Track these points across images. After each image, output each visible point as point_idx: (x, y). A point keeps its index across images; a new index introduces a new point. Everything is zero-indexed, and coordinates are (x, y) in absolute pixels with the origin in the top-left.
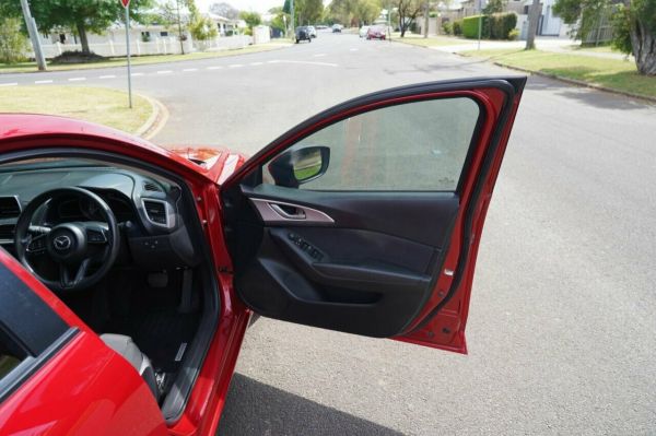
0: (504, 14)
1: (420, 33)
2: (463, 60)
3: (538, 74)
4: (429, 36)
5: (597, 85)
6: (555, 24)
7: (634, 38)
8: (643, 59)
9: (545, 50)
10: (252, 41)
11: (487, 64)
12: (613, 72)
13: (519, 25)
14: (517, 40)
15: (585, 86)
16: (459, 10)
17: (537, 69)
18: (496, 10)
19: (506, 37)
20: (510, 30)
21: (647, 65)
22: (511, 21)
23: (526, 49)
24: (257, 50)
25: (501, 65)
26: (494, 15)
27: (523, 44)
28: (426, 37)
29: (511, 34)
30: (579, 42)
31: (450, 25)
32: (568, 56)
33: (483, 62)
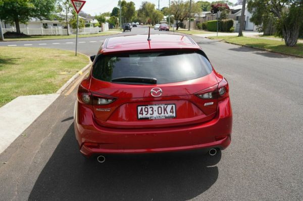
0: (227, 20)
1: (185, 28)
2: (210, 40)
3: (245, 46)
4: (191, 29)
5: (269, 50)
6: (251, 25)
7: (284, 31)
8: (288, 40)
9: (248, 37)
10: (101, 30)
11: (222, 42)
12: (276, 45)
13: (235, 25)
14: (234, 32)
15: (265, 50)
16: (204, 18)
17: (244, 44)
18: (224, 18)
19: (229, 31)
20: (230, 28)
21: (289, 42)
22: (230, 24)
23: (239, 36)
24: (103, 34)
25: (228, 43)
26: (222, 20)
27: (237, 34)
28: (189, 30)
29: (231, 29)
30: (262, 33)
31: (201, 25)
32: (258, 39)
33: (220, 41)
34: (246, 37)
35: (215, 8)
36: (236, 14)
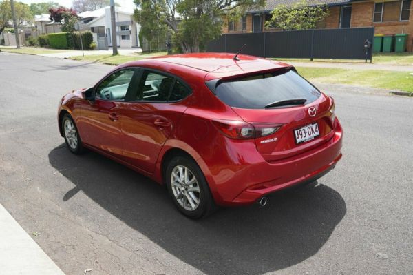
0: (83, 32)
4: (21, 46)
9: (125, 55)
11: (98, 63)
13: (95, 40)
19: (88, 48)
20: (90, 43)
23: (113, 55)
26: (75, 32)
27: (111, 52)
28: (18, 47)
33: (94, 63)
34: (123, 56)
35: (55, 13)
36: (89, 23)
